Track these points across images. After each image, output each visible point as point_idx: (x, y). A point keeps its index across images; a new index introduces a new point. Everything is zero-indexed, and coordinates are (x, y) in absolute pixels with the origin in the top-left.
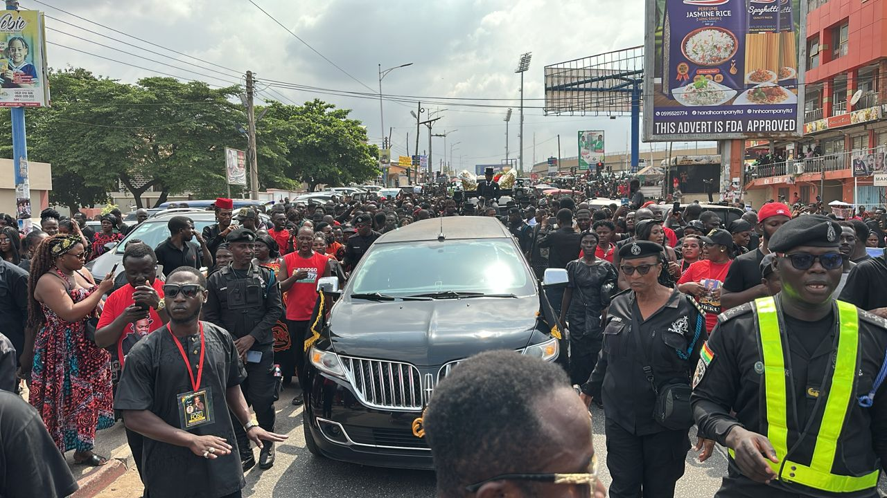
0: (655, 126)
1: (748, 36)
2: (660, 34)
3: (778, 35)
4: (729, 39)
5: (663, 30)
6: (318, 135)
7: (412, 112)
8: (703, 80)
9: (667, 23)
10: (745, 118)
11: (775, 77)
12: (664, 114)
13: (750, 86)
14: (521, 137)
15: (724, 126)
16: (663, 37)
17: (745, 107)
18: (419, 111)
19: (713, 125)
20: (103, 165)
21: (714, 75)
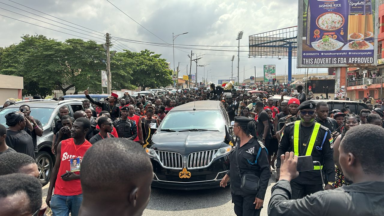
0: (303, 60)
1: (349, 16)
2: (306, 15)
3: (364, 16)
4: (340, 18)
5: (307, 14)
6: (146, 65)
7: (188, 55)
8: (327, 37)
9: (309, 10)
10: (348, 57)
11: (363, 37)
12: (307, 54)
13: (350, 41)
14: (238, 67)
15: (337, 61)
16: (307, 17)
17: (348, 51)
18: (192, 54)
19: (331, 60)
20: (48, 78)
21: (332, 35)
